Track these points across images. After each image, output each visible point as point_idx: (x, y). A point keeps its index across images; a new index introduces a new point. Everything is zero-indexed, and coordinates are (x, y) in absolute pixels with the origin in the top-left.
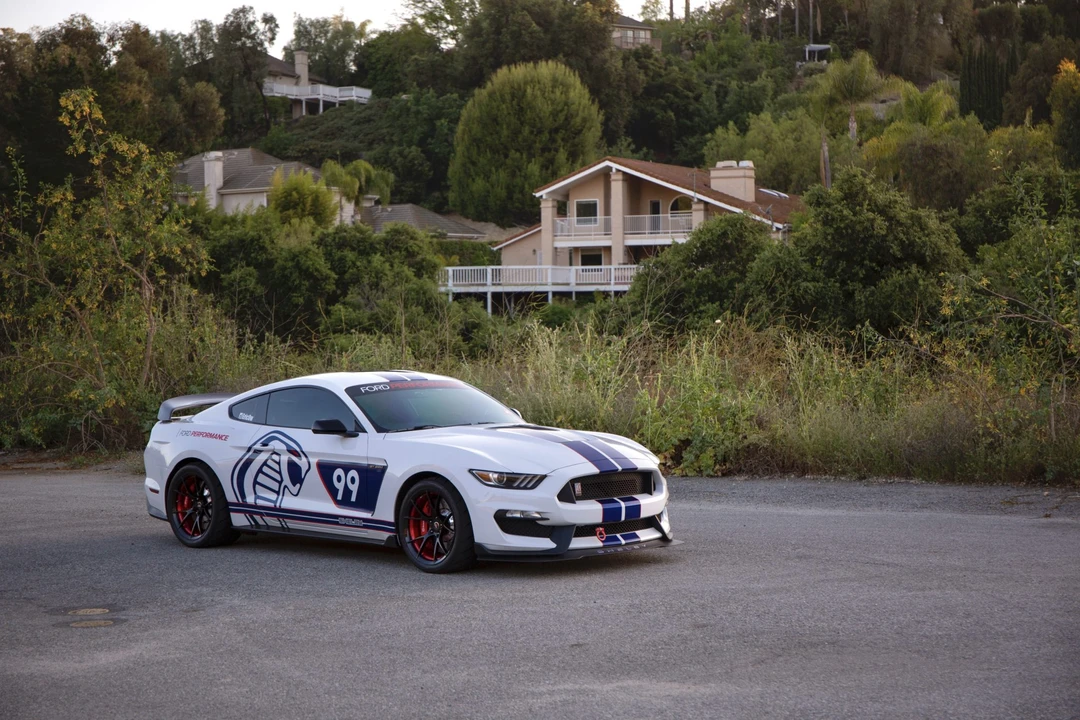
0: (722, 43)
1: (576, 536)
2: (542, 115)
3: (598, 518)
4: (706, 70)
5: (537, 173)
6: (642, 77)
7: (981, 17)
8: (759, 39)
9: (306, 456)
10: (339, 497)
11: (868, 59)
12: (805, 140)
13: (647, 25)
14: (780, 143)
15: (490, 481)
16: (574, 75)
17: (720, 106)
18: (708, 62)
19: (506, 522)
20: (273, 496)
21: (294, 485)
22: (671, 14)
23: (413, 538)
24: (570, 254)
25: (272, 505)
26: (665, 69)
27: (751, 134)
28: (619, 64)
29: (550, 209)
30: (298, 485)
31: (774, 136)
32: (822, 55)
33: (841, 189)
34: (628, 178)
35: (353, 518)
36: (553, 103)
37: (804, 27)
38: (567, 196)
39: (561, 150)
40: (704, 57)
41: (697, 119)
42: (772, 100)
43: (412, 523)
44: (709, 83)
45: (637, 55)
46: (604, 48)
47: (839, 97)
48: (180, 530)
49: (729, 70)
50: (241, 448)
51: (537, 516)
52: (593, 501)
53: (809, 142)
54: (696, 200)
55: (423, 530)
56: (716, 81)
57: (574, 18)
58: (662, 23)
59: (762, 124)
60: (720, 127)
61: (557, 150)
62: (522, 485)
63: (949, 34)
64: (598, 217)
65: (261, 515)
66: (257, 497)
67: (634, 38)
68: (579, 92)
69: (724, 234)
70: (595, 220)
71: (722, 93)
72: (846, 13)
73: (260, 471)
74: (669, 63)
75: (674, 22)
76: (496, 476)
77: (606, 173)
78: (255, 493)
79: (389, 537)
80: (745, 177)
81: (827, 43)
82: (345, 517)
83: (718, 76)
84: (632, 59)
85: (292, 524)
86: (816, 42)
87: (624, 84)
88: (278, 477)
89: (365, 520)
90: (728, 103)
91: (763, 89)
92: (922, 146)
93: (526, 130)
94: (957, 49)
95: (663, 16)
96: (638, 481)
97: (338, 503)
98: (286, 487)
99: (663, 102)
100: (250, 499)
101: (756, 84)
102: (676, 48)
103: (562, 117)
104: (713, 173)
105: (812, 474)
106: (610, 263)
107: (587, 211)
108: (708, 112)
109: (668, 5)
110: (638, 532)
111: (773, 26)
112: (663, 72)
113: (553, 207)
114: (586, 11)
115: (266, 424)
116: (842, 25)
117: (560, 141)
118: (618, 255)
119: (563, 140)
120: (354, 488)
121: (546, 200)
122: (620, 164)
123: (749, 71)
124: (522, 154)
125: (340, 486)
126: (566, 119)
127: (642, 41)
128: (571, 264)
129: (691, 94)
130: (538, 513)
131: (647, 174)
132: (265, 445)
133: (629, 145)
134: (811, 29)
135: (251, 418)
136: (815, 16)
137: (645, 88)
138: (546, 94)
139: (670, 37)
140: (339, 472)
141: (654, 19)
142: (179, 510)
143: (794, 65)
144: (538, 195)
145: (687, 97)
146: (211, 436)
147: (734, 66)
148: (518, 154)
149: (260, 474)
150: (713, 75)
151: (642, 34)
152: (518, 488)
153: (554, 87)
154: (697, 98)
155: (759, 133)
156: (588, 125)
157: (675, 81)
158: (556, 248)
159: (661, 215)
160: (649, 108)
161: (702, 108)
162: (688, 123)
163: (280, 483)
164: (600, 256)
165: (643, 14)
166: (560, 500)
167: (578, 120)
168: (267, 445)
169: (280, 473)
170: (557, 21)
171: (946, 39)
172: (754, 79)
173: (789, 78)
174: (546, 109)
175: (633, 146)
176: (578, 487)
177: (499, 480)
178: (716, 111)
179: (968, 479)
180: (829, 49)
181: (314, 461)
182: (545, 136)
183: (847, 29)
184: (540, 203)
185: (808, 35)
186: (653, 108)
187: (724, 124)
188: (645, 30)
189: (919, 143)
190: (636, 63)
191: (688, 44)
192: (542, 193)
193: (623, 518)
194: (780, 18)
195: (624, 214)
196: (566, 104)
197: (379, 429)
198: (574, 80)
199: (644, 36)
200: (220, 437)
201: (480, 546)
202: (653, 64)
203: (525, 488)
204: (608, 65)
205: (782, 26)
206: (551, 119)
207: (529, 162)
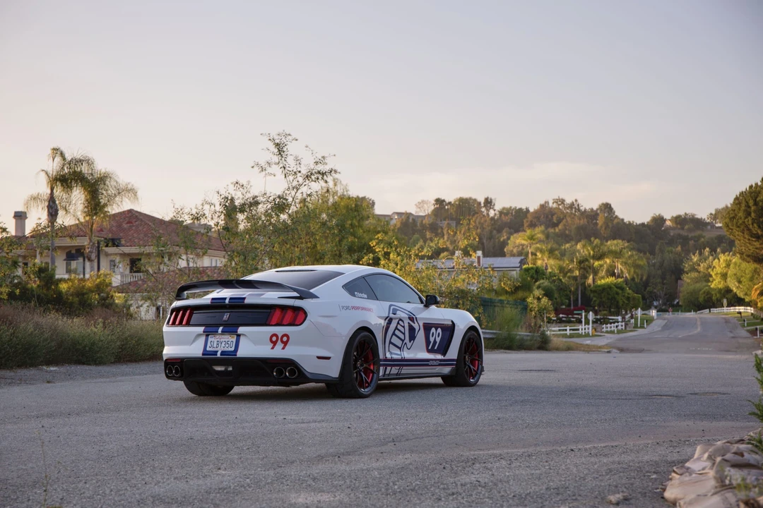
9: (417, 321)
10: (430, 347)
21: (410, 341)
25: (400, 357)
30: (412, 342)
50: (383, 318)
65: (392, 366)
66: (390, 353)
73: (394, 334)
78: (389, 350)
79: (451, 371)
82: (432, 360)
88: (402, 337)
89: (441, 360)
97: (429, 351)
98: (406, 343)
100: (388, 355)
120: (438, 340)
125: (432, 339)
135: (366, 296)
140: (433, 330)
149: (394, 337)
163: (403, 341)
168: (395, 314)
169: (404, 334)
181: (421, 324)
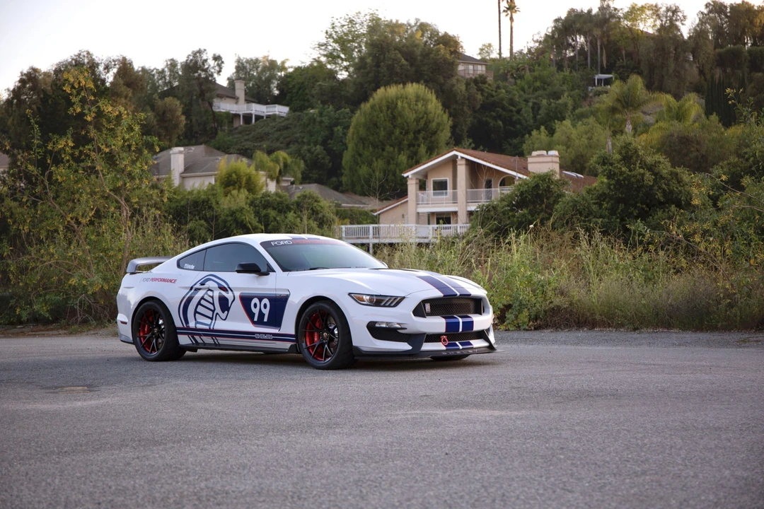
0: (536, 74)
1: (426, 342)
2: (409, 120)
3: (443, 330)
4: (525, 93)
5: (405, 161)
6: (479, 97)
7: (720, 55)
8: (562, 71)
9: (232, 291)
10: (256, 319)
11: (640, 80)
12: (595, 139)
13: (483, 61)
14: (577, 141)
15: (364, 301)
16: (432, 93)
17: (534, 117)
18: (526, 87)
19: (376, 330)
20: (208, 321)
21: (223, 312)
22: (500, 54)
23: (309, 345)
24: (429, 217)
25: (207, 327)
26: (496, 92)
27: (557, 135)
28: (463, 88)
29: (414, 185)
30: (226, 312)
31: (573, 136)
32: (608, 82)
33: (620, 154)
34: (469, 163)
35: (265, 334)
36: (416, 113)
37: (594, 62)
38: (426, 176)
39: (422, 145)
40: (523, 83)
41: (518, 126)
42: (572, 112)
43: (307, 334)
44: (526, 101)
45: (475, 81)
46: (452, 76)
47: (619, 106)
48: (142, 349)
49: (540, 92)
50: (186, 288)
51: (398, 326)
52: (439, 317)
53: (598, 140)
54: (517, 178)
55: (316, 339)
56: (532, 100)
57: (432, 56)
58: (493, 60)
59: (564, 128)
60: (535, 130)
61: (419, 146)
62: (388, 304)
63: (697, 67)
64: (448, 191)
65: (200, 335)
66: (197, 323)
67: (474, 70)
68: (434, 104)
69: (537, 186)
70: (446, 193)
71: (536, 108)
72: (624, 52)
73: (199, 303)
74: (498, 87)
75: (501, 60)
76: (368, 297)
77: (454, 160)
78: (196, 320)
79: (291, 346)
80: (552, 162)
81: (610, 73)
82: (260, 333)
83: (533, 96)
84: (472, 84)
85: (222, 341)
86: (602, 73)
87: (467, 102)
88: (212, 307)
89: (274, 334)
90: (540, 115)
91: (565, 105)
92: (678, 137)
93: (397, 132)
94: (703, 78)
95: (495, 55)
96: (472, 305)
98: (217, 314)
99: (494, 114)
100: (192, 324)
101: (560, 101)
102: (504, 77)
103: (422, 122)
104: (530, 160)
105: (600, 327)
106: (457, 223)
107: (441, 186)
108: (527, 121)
109: (498, 48)
110: (471, 341)
111: (572, 62)
112: (494, 93)
113: (416, 183)
114: (440, 51)
115: (203, 271)
116: (621, 60)
117: (421, 139)
118: (462, 217)
119: (423, 138)
121: (411, 179)
122: (464, 153)
123: (555, 93)
124: (394, 148)
125: (256, 311)
126: (426, 124)
127: (479, 72)
128: (429, 224)
129: (514, 109)
130: (399, 324)
131: (483, 160)
132: (202, 284)
133: (470, 144)
134: (599, 64)
135: (193, 267)
136: (602, 55)
137: (481, 104)
138: (412, 106)
139: (499, 70)
141: (488, 58)
142: (142, 334)
143: (587, 89)
144: (405, 175)
145: (511, 111)
146: (164, 280)
147: (545, 89)
148: (392, 149)
149: (199, 306)
150: (530, 96)
151: (479, 67)
152: (384, 306)
153: (417, 101)
154: (519, 112)
155: (562, 135)
156: (441, 128)
157: (502, 99)
158: (418, 213)
159: (493, 189)
160: (484, 119)
161: (521, 118)
162: (512, 129)
163: (213, 311)
164: (450, 218)
165: (480, 54)
166: (415, 315)
167: (434, 124)
168: (204, 284)
169: (213, 304)
170: (419, 58)
171: (695, 71)
172: (559, 98)
173: (583, 97)
174: (411, 116)
175: (473, 145)
176: (428, 307)
177: (371, 301)
178: (532, 121)
179: (712, 328)
180: (612, 78)
181: (237, 294)
182: (411, 136)
183: (625, 64)
184: (407, 181)
185: (596, 68)
186: (488, 119)
187: (538, 129)
188: (481, 65)
189: (676, 135)
190: (476, 87)
191: (512, 75)
192: (409, 174)
193: (461, 330)
194: (577, 56)
195: (467, 188)
196: (426, 113)
197: (284, 270)
198: (432, 97)
199: (481, 69)
200: (171, 281)
201: (357, 348)
202: (487, 88)
203: (389, 306)
204: (455, 88)
205: (578, 62)
206: (415, 123)
207: (399, 154)
